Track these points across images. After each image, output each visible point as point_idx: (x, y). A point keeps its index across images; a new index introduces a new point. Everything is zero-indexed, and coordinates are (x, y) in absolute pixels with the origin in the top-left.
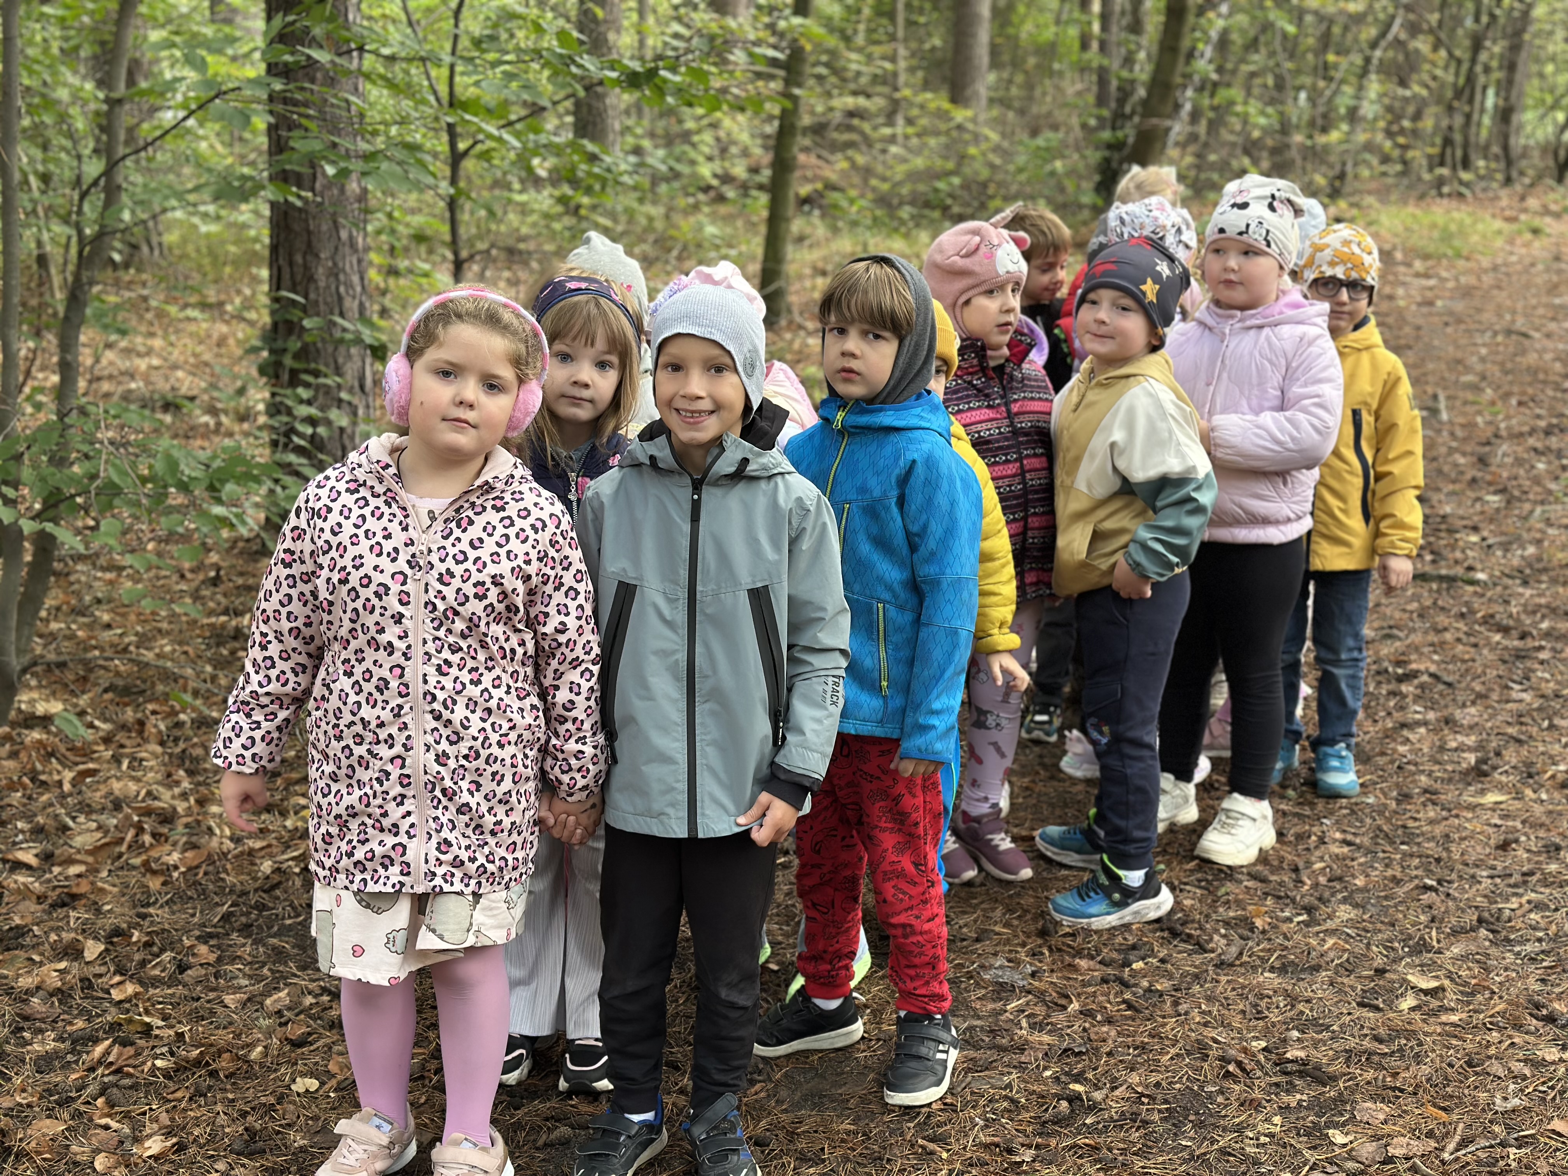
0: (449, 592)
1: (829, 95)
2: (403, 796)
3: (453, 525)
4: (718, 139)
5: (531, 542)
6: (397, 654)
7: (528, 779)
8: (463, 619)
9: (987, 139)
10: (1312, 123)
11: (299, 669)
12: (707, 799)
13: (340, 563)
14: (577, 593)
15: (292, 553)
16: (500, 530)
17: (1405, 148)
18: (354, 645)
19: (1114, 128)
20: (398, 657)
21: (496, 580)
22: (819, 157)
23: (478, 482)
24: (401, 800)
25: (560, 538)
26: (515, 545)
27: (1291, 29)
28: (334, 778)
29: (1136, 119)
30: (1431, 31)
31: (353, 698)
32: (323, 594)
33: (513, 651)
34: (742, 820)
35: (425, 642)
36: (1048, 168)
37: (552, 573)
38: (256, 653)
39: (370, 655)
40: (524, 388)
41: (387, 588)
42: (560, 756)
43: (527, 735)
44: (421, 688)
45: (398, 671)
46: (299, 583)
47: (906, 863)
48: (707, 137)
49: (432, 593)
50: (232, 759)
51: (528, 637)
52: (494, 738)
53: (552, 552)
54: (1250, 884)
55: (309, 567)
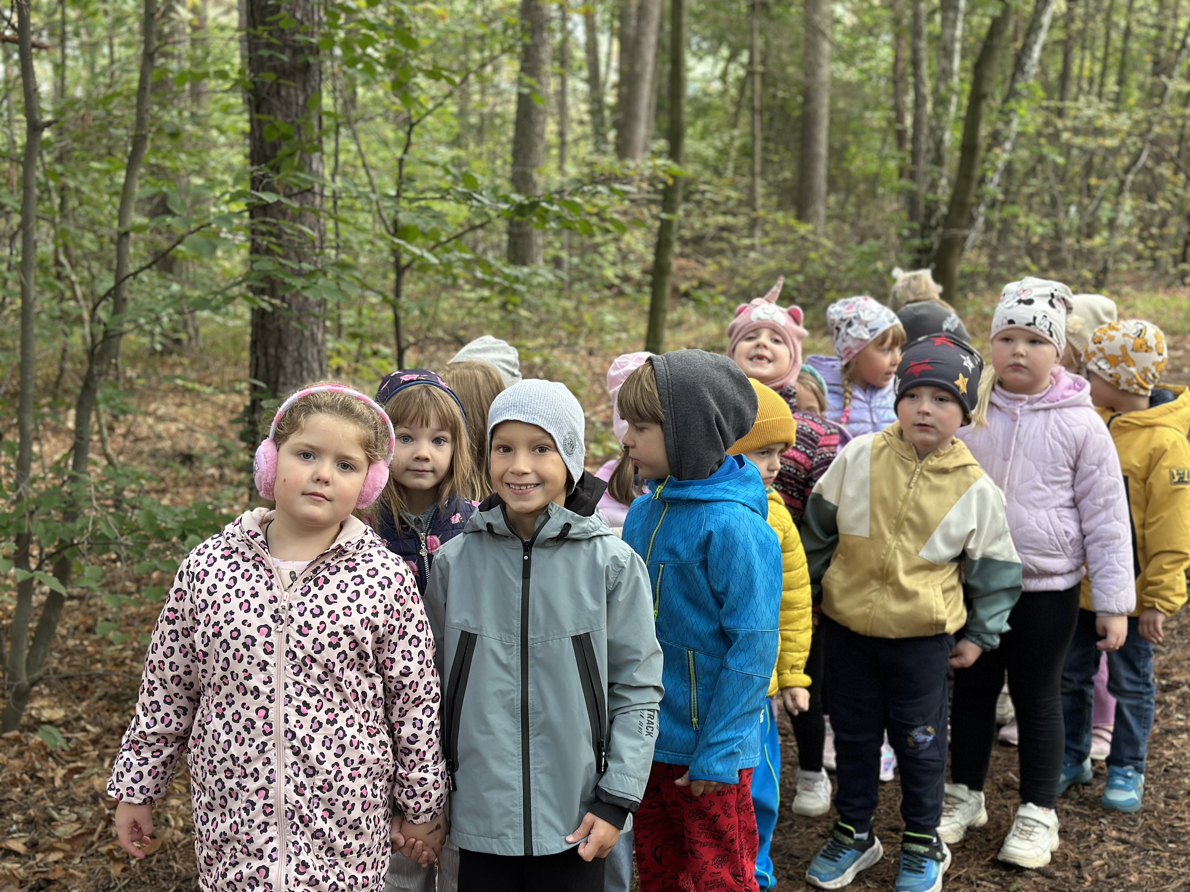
0: (307, 642)
1: (704, 215)
2: (266, 824)
3: (311, 584)
4: (619, 249)
5: (378, 597)
6: (263, 697)
7: (376, 807)
8: (320, 665)
9: (824, 246)
10: (1079, 230)
11: (181, 711)
12: (541, 822)
13: (214, 619)
14: (419, 641)
15: (176, 611)
16: (352, 587)
17: (1154, 249)
18: (225, 690)
19: (922, 237)
20: (263, 700)
21: (348, 631)
22: (697, 261)
23: (334, 546)
24: (264, 827)
25: (403, 594)
26: (364, 600)
27: (1061, 160)
28: (210, 807)
29: (940, 230)
30: (1172, 160)
31: (224, 737)
32: (199, 646)
33: (364, 694)
34: (570, 838)
35: (286, 686)
36: (871, 267)
37: (397, 624)
38: (144, 698)
39: (239, 698)
40: (373, 467)
41: (254, 640)
42: (406, 784)
43: (376, 769)
44: (283, 727)
45: (262, 712)
46: (181, 637)
47: (726, 874)
48: (612, 248)
49: (292, 643)
50: (123, 791)
51: (378, 680)
52: (346, 771)
53: (397, 606)
54: (1038, 880)
55: (189, 623)
